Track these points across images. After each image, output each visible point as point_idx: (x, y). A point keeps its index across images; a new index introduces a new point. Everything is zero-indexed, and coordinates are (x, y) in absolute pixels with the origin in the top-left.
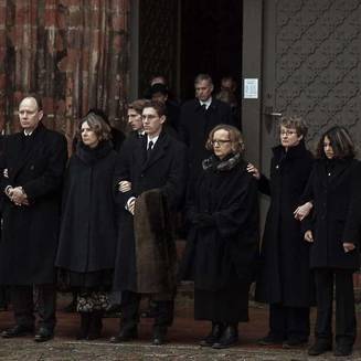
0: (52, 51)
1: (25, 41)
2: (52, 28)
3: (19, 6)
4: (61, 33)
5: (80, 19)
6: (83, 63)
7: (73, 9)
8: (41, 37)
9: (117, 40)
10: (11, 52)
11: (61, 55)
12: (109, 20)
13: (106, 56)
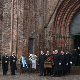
0: (65, 47)
1: (63, 46)
2: (65, 44)
3: (62, 42)
4: (66, 45)
5: (68, 43)
6: (69, 48)
7: (67, 42)
8: (64, 45)
9: (72, 45)
10: (61, 47)
11: (66, 47)
12: (71, 44)
13: (71, 47)
